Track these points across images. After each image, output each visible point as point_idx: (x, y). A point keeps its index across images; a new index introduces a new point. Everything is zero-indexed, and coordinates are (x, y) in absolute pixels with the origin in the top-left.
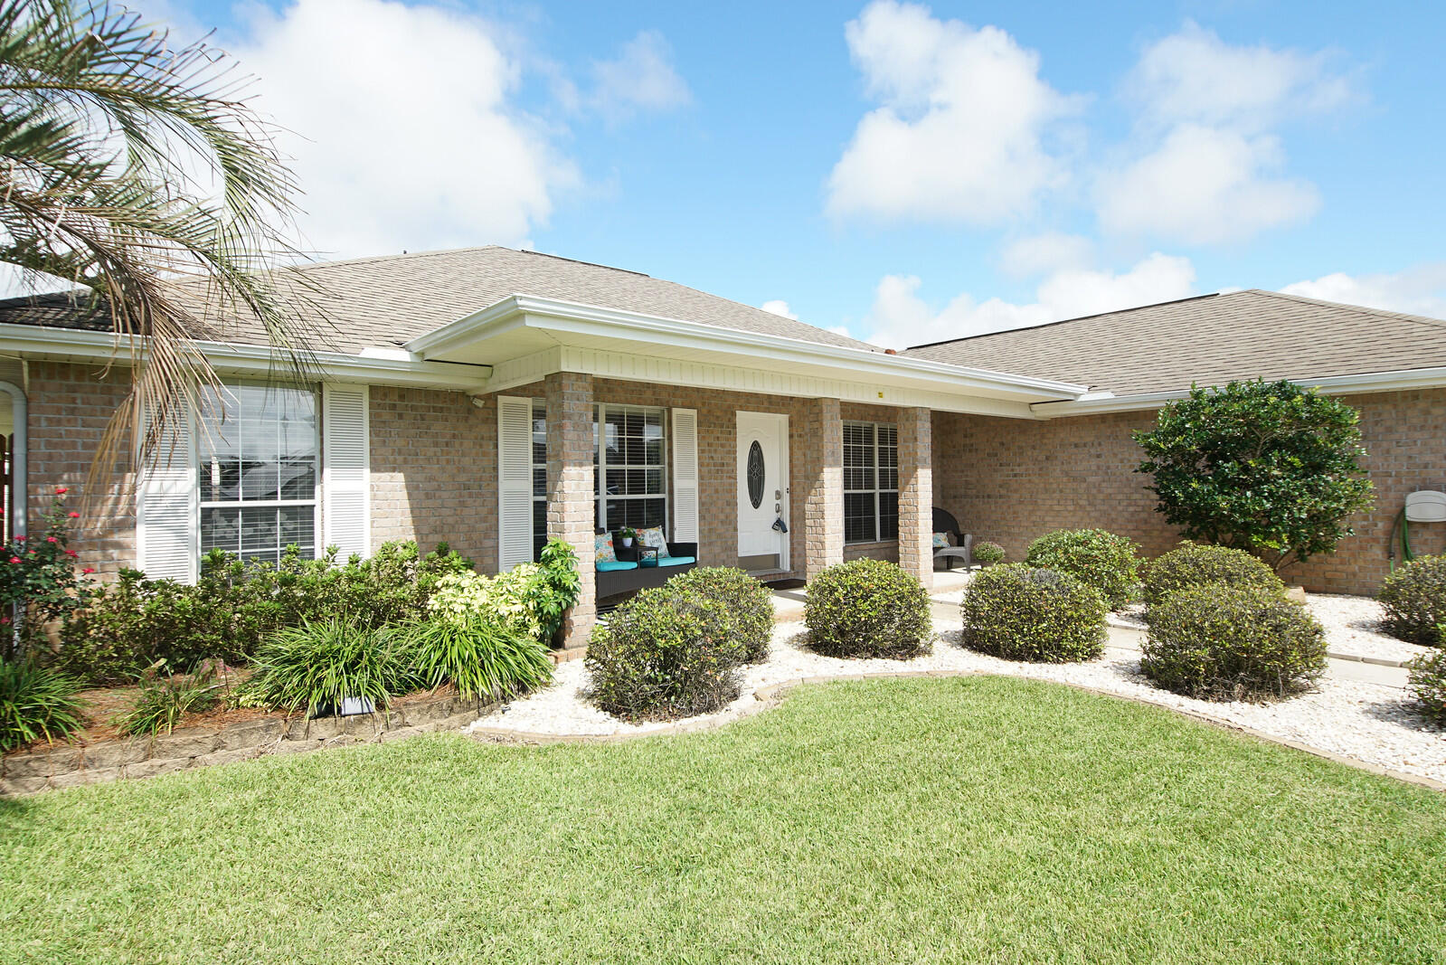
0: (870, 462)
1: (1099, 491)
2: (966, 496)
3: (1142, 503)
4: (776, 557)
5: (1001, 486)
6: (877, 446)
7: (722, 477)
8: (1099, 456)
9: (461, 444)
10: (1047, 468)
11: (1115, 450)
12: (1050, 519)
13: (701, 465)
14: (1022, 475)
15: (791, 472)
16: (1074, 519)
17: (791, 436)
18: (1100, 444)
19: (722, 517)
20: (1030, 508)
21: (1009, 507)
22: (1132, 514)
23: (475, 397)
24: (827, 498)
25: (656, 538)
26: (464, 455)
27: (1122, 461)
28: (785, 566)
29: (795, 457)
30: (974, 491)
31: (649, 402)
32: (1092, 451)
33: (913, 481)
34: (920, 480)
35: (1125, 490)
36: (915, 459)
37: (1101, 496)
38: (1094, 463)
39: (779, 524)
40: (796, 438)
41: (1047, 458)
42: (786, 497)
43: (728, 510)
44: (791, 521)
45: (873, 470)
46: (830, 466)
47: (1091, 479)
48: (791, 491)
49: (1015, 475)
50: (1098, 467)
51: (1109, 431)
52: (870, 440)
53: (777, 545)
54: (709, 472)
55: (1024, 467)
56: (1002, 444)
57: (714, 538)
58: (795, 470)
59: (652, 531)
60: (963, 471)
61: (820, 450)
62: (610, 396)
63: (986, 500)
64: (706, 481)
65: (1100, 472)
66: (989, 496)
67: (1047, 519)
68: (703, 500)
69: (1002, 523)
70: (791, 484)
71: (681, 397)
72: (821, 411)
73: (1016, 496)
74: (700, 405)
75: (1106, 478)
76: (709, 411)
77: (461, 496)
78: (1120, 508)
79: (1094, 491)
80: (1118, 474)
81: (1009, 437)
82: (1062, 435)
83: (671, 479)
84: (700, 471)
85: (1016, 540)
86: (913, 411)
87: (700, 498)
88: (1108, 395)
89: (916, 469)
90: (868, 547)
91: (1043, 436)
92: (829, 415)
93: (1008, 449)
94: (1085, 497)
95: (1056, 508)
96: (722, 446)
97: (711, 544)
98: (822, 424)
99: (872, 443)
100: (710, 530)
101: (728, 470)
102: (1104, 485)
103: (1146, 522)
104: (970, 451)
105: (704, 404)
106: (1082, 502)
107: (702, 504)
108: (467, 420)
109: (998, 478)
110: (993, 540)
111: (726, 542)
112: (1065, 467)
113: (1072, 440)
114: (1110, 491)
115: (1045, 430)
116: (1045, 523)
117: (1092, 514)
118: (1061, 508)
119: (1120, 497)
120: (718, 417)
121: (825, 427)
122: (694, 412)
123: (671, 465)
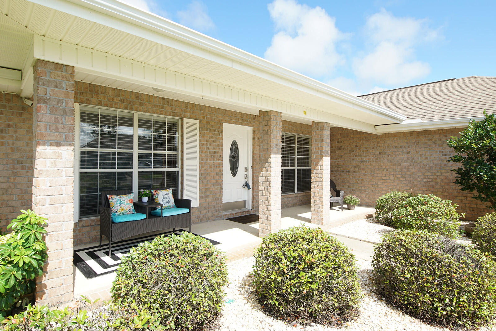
0: (293, 154)
1: (408, 170)
2: (337, 171)
3: (431, 177)
4: (245, 202)
5: (355, 167)
6: (296, 146)
7: (214, 159)
8: (408, 153)
9: (15, 132)
10: (380, 159)
11: (417, 150)
12: (381, 183)
13: (201, 152)
14: (366, 162)
15: (253, 157)
16: (393, 184)
17: (254, 138)
18: (409, 147)
19: (213, 181)
20: (370, 178)
21: (359, 177)
22: (426, 183)
23: (26, 98)
24: (272, 174)
25: (166, 196)
26: (17, 139)
27: (421, 155)
28: (249, 207)
29: (256, 149)
30: (342, 169)
31: (168, 113)
32: (405, 150)
33: (320, 164)
34: (324, 163)
35: (423, 170)
36: (322, 151)
37: (409, 173)
38: (405, 156)
39: (246, 185)
40: (256, 139)
41: (380, 153)
42: (250, 171)
43: (217, 178)
44: (253, 183)
45: (294, 158)
46: (275, 153)
47: (404, 164)
48: (253, 168)
49: (363, 162)
50: (408, 159)
51: (414, 140)
52: (293, 143)
53: (245, 196)
54: (206, 156)
55: (367, 158)
56: (357, 146)
57: (208, 193)
58: (255, 156)
59: (164, 192)
60: (336, 159)
61: (269, 144)
62: (141, 108)
63: (348, 173)
64: (205, 161)
65: (409, 161)
66: (349, 172)
67: (379, 183)
68: (202, 172)
69: (355, 185)
70: (253, 164)
71: (190, 112)
72: (270, 119)
73: (363, 172)
74: (201, 118)
75: (412, 164)
76: (207, 122)
77: (14, 168)
78: (419, 179)
79: (405, 170)
80: (418, 162)
81: (360, 143)
82: (388, 142)
83: (182, 159)
84: (200, 155)
85: (362, 193)
86: (321, 125)
87: (200, 171)
88: (419, 121)
89: (322, 156)
90: (292, 196)
91: (378, 143)
92: (275, 122)
93: (360, 149)
94: (400, 173)
95: (384, 178)
96: (215, 142)
97: (206, 197)
98: (270, 127)
99: (294, 144)
100: (206, 189)
101: (217, 155)
102: (410, 167)
103: (433, 187)
104: (340, 149)
105: (204, 118)
106: (398, 176)
107: (201, 174)
108: (21, 114)
109: (354, 163)
110: (351, 193)
111: (216, 195)
112: (389, 158)
113: (394, 145)
114: (414, 170)
115: (379, 140)
116: (378, 185)
117: (403, 182)
118: (387, 178)
119: (420, 174)
120: (212, 126)
121: (272, 129)
122: (197, 122)
123: (182, 152)
